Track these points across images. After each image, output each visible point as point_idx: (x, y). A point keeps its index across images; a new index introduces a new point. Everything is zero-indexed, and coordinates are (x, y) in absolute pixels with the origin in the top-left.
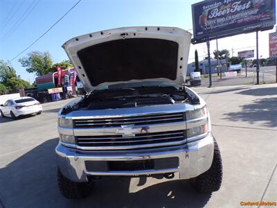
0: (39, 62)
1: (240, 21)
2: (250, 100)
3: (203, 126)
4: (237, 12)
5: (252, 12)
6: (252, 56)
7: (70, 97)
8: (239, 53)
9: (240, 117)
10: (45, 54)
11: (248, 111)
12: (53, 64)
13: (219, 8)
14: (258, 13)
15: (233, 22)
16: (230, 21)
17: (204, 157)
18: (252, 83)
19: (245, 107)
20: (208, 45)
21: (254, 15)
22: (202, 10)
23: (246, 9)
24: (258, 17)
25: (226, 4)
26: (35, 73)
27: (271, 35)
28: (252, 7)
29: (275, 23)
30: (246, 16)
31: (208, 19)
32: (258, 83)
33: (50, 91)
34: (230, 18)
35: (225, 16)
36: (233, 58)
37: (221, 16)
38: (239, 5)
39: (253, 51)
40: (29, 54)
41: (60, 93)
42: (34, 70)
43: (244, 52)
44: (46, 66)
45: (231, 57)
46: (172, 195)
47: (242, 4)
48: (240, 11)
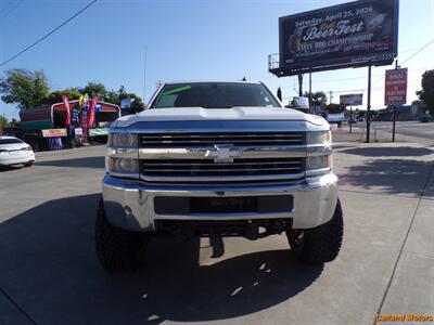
0: (25, 86)
1: (347, 49)
2: (359, 160)
3: (326, 156)
4: (343, 36)
5: (364, 37)
6: (360, 103)
7: (79, 145)
8: (341, 97)
9: (347, 181)
10: (38, 74)
11: (357, 173)
12: (50, 92)
13: (318, 26)
14: (373, 40)
15: (336, 49)
16: (333, 47)
17: (327, 200)
18: (360, 141)
19: (353, 168)
20: (301, 80)
21: (367, 41)
22: (294, 28)
23: (356, 32)
24: (372, 45)
25: (328, 23)
26: (16, 104)
27: (388, 73)
28: (364, 30)
29: (396, 56)
30: (356, 42)
31: (302, 41)
32: (368, 141)
33: (46, 133)
34: (333, 42)
35: (327, 39)
36: (331, 105)
37: (321, 39)
38: (347, 25)
39: (361, 95)
40: (9, 73)
41: (62, 138)
42: (16, 100)
43: (349, 96)
44: (38, 94)
45: (328, 103)
46: (266, 268)
47: (351, 24)
48: (349, 34)
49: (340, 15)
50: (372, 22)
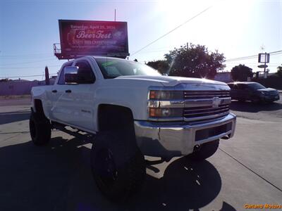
1: (103, 47)
4: (100, 39)
5: (111, 42)
13: (86, 31)
14: (117, 44)
16: (96, 45)
21: (114, 45)
22: (70, 28)
23: (107, 38)
25: (92, 30)
28: (111, 38)
30: (108, 44)
31: (76, 38)
34: (95, 42)
35: (91, 39)
37: (87, 39)
38: (102, 33)
47: (104, 33)
48: (103, 39)
49: (98, 27)
50: (115, 35)
